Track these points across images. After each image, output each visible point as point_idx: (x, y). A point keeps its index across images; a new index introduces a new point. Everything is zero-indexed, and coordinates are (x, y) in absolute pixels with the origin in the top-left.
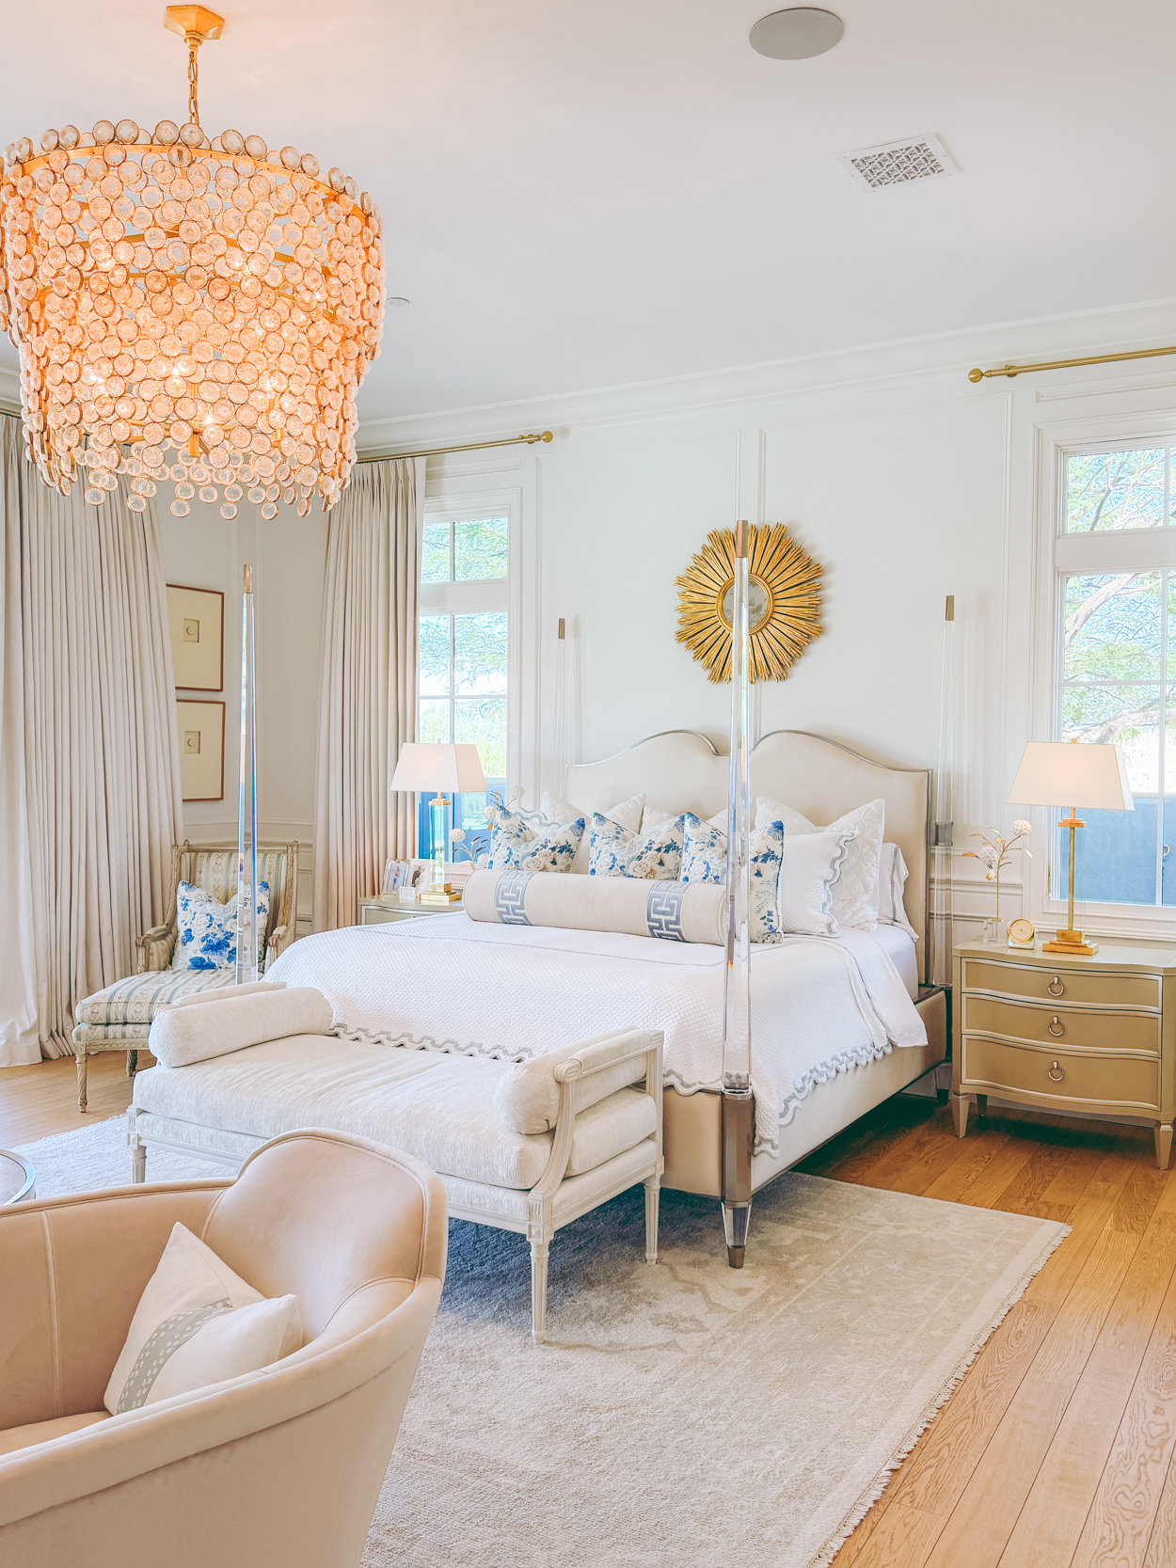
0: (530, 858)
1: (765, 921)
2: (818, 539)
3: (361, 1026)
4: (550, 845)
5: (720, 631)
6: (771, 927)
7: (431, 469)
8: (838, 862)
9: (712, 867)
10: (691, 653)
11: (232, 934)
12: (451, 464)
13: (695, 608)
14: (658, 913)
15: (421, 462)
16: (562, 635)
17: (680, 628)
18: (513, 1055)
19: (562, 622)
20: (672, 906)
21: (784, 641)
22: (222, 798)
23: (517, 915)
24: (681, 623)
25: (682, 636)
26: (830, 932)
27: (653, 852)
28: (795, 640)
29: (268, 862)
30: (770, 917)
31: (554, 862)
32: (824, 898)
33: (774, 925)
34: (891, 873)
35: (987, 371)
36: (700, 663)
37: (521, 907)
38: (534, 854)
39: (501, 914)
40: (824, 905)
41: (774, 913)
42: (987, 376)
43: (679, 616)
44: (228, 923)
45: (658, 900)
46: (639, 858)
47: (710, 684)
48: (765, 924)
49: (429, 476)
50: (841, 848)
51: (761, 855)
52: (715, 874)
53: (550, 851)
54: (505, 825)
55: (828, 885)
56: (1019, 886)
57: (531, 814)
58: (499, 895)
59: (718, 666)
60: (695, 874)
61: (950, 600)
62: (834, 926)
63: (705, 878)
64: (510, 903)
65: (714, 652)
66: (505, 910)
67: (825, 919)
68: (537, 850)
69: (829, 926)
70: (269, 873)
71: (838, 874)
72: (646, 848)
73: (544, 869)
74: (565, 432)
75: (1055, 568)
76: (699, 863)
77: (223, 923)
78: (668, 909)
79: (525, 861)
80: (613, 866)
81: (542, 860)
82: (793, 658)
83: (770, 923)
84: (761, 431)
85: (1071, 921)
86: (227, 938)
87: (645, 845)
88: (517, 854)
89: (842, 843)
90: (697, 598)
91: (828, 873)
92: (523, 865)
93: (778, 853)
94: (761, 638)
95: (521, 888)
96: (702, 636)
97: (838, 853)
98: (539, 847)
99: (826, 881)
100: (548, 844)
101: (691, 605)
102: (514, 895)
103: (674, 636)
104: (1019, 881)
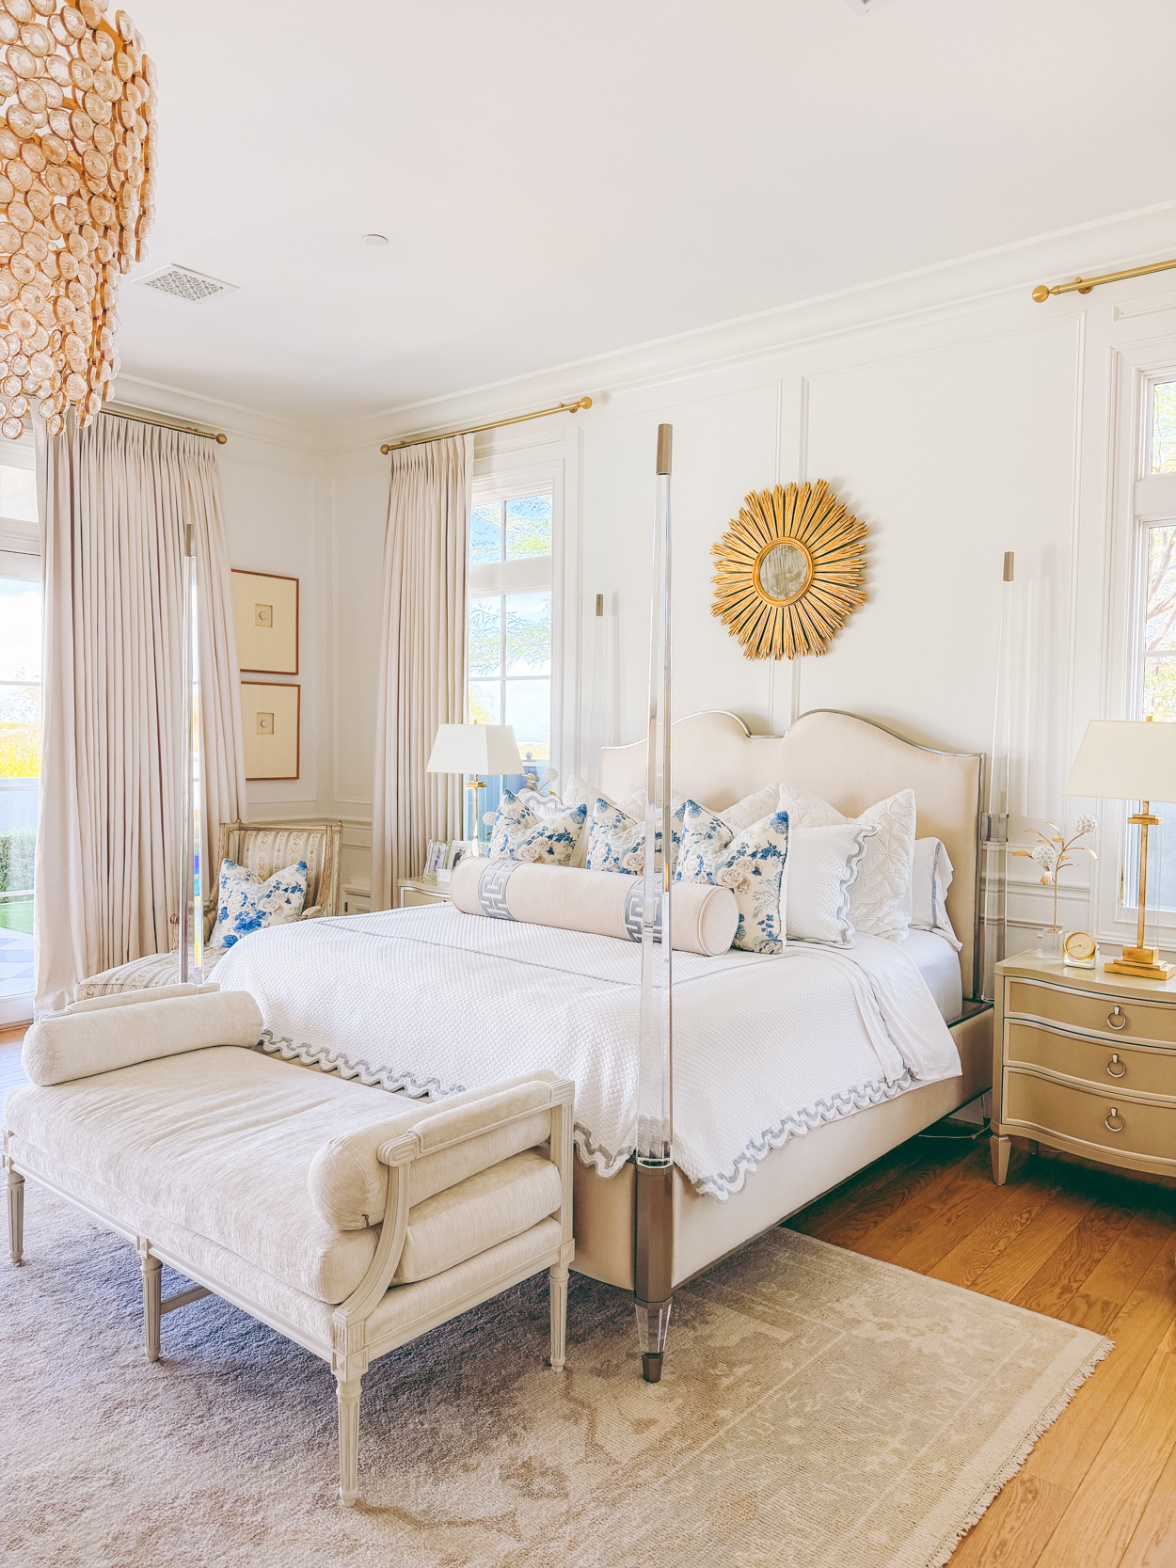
0: (525, 847)
1: (764, 926)
2: (863, 497)
3: (286, 1036)
4: (547, 833)
5: (757, 602)
6: (770, 934)
7: (477, 448)
8: (855, 860)
9: (705, 862)
10: (727, 627)
11: (264, 914)
12: (501, 439)
13: (732, 578)
14: (636, 914)
15: (469, 438)
16: (599, 612)
17: (716, 600)
18: (420, 1086)
19: (600, 598)
22: (298, 778)
23: (499, 909)
24: (717, 594)
25: (719, 610)
26: (844, 940)
28: (837, 609)
29: (310, 842)
30: (770, 922)
31: (551, 852)
32: (840, 902)
33: (775, 931)
34: (932, 871)
35: (1055, 288)
36: (736, 638)
37: (503, 901)
38: (530, 843)
39: (485, 907)
40: (840, 909)
41: (775, 918)
42: (1055, 294)
43: (715, 587)
44: (262, 902)
45: (637, 900)
46: (635, 850)
47: (746, 661)
48: (763, 930)
49: (477, 455)
50: (859, 844)
51: (760, 850)
52: (708, 871)
53: (547, 839)
54: (507, 810)
55: (845, 886)
56: (1086, 891)
57: (547, 798)
58: (482, 887)
59: (755, 639)
61: (1008, 558)
62: (849, 933)
63: (697, 875)
64: (493, 896)
65: (749, 627)
66: (488, 903)
67: (840, 925)
68: (533, 838)
69: (843, 933)
70: (312, 853)
71: (855, 873)
73: (540, 859)
74: (605, 397)
75: (1135, 517)
76: (694, 857)
77: (256, 902)
79: (520, 850)
80: (607, 858)
81: (537, 848)
82: (834, 630)
83: (769, 929)
84: (803, 379)
85: (1141, 936)
86: (259, 917)
87: (642, 836)
88: (513, 841)
89: (860, 839)
90: (734, 567)
91: (843, 872)
92: (517, 854)
93: (781, 849)
94: (800, 609)
95: (503, 880)
96: (738, 609)
97: (856, 850)
98: (536, 835)
99: (842, 882)
100: (546, 832)
101: (727, 575)
102: (496, 888)
103: (710, 610)
104: (1086, 885)
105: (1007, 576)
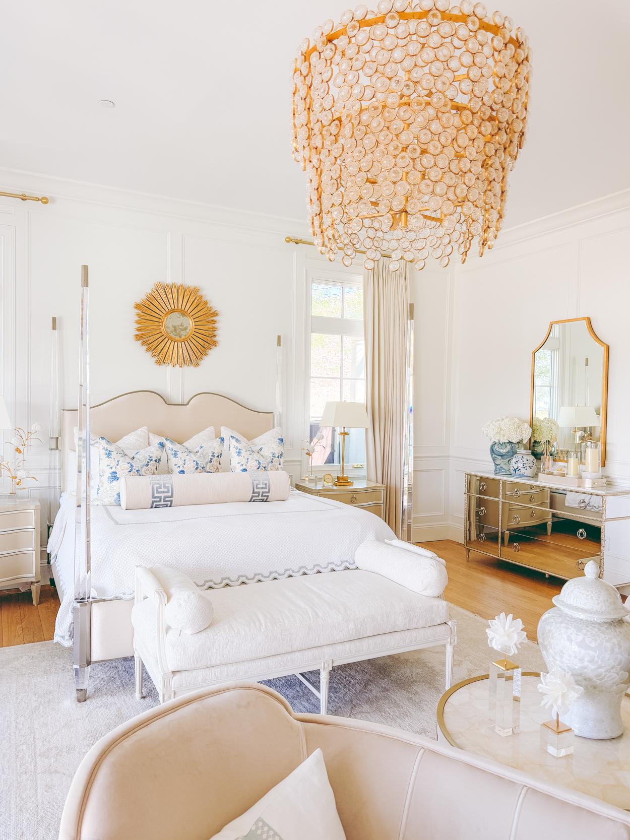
0: (145, 467)
2: (214, 298)
5: (163, 337)
10: (145, 347)
13: (148, 323)
14: (259, 488)
16: (54, 328)
17: (138, 332)
19: (54, 320)
20: (266, 484)
21: (199, 347)
24: (139, 330)
25: (138, 337)
27: (215, 458)
35: (293, 239)
36: (150, 353)
37: (171, 497)
39: (154, 502)
43: (137, 326)
45: (258, 482)
46: (211, 462)
47: (157, 366)
52: (264, 466)
53: (155, 462)
58: (155, 491)
59: (162, 356)
60: (252, 467)
61: (279, 337)
63: (258, 468)
64: (163, 495)
65: (160, 348)
66: (158, 499)
72: (212, 456)
73: (154, 474)
75: (311, 329)
76: (253, 461)
78: (264, 486)
81: (152, 468)
82: (202, 355)
84: (182, 235)
85: (343, 473)
87: (211, 454)
90: (148, 317)
92: (142, 472)
95: (170, 485)
96: (152, 339)
101: (145, 321)
102: (165, 489)
103: (134, 338)
104: (300, 459)
105: (279, 344)
